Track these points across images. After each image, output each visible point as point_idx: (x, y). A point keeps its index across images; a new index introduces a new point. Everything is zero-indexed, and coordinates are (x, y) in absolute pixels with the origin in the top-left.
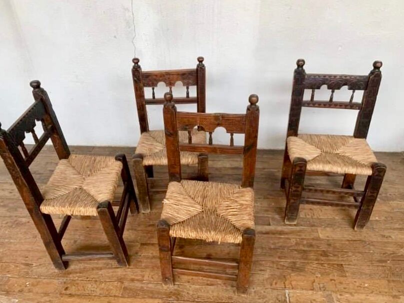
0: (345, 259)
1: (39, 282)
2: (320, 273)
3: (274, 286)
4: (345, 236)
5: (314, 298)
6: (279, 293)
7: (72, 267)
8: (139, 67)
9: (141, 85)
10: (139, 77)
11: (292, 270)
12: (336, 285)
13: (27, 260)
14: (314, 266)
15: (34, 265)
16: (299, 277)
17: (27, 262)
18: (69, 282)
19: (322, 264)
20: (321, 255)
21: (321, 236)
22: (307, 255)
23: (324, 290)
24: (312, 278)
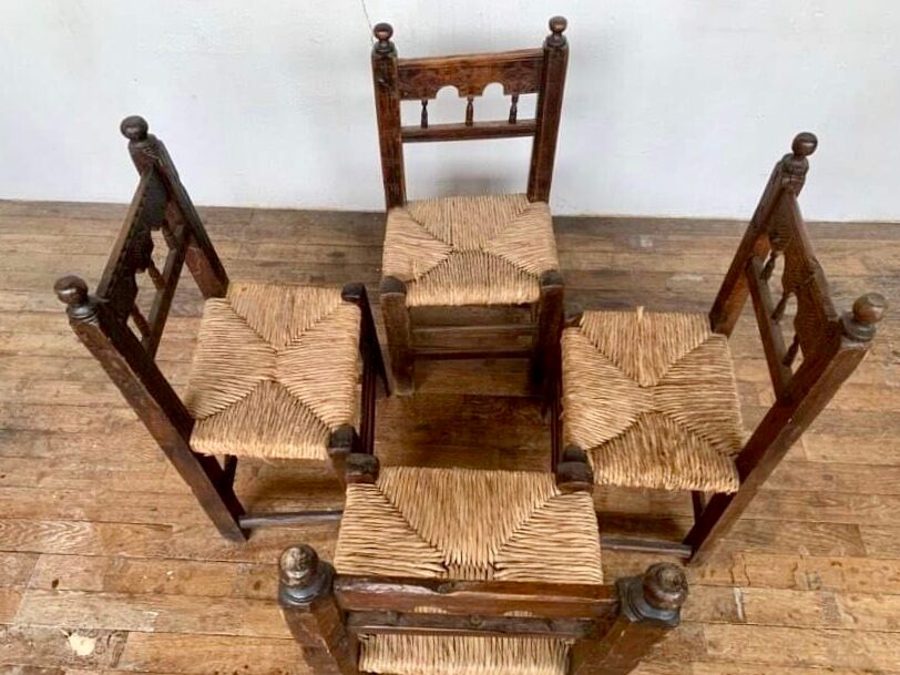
0: (865, 512)
1: (193, 570)
2: (807, 546)
3: (708, 577)
4: (865, 454)
5: (794, 607)
6: (720, 595)
7: (259, 535)
8: (391, 48)
9: (395, 95)
10: (390, 74)
11: (748, 541)
12: (842, 575)
13: (156, 518)
14: (797, 530)
15: (174, 529)
16: (764, 558)
17: (158, 522)
18: (259, 570)
19: (812, 526)
20: (810, 503)
21: (810, 455)
22: (778, 504)
23: (818, 588)
24: (791, 560)
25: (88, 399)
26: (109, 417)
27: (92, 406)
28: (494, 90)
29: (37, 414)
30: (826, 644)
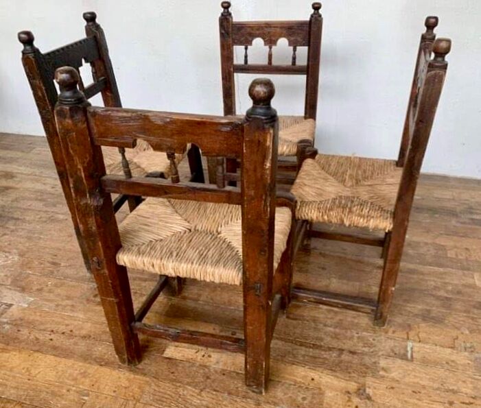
1: (64, 283)
2: (468, 328)
3: (390, 334)
6: (396, 344)
10: (227, 28)
11: (423, 320)
13: (54, 259)
14: (461, 319)
15: (62, 265)
16: (434, 330)
17: (54, 261)
19: (473, 319)
20: (475, 307)
21: (478, 283)
22: (450, 304)
23: (472, 351)
24: (455, 333)
25: (45, 209)
26: (52, 216)
27: (46, 212)
28: (283, 42)
29: (16, 211)
30: (472, 383)
